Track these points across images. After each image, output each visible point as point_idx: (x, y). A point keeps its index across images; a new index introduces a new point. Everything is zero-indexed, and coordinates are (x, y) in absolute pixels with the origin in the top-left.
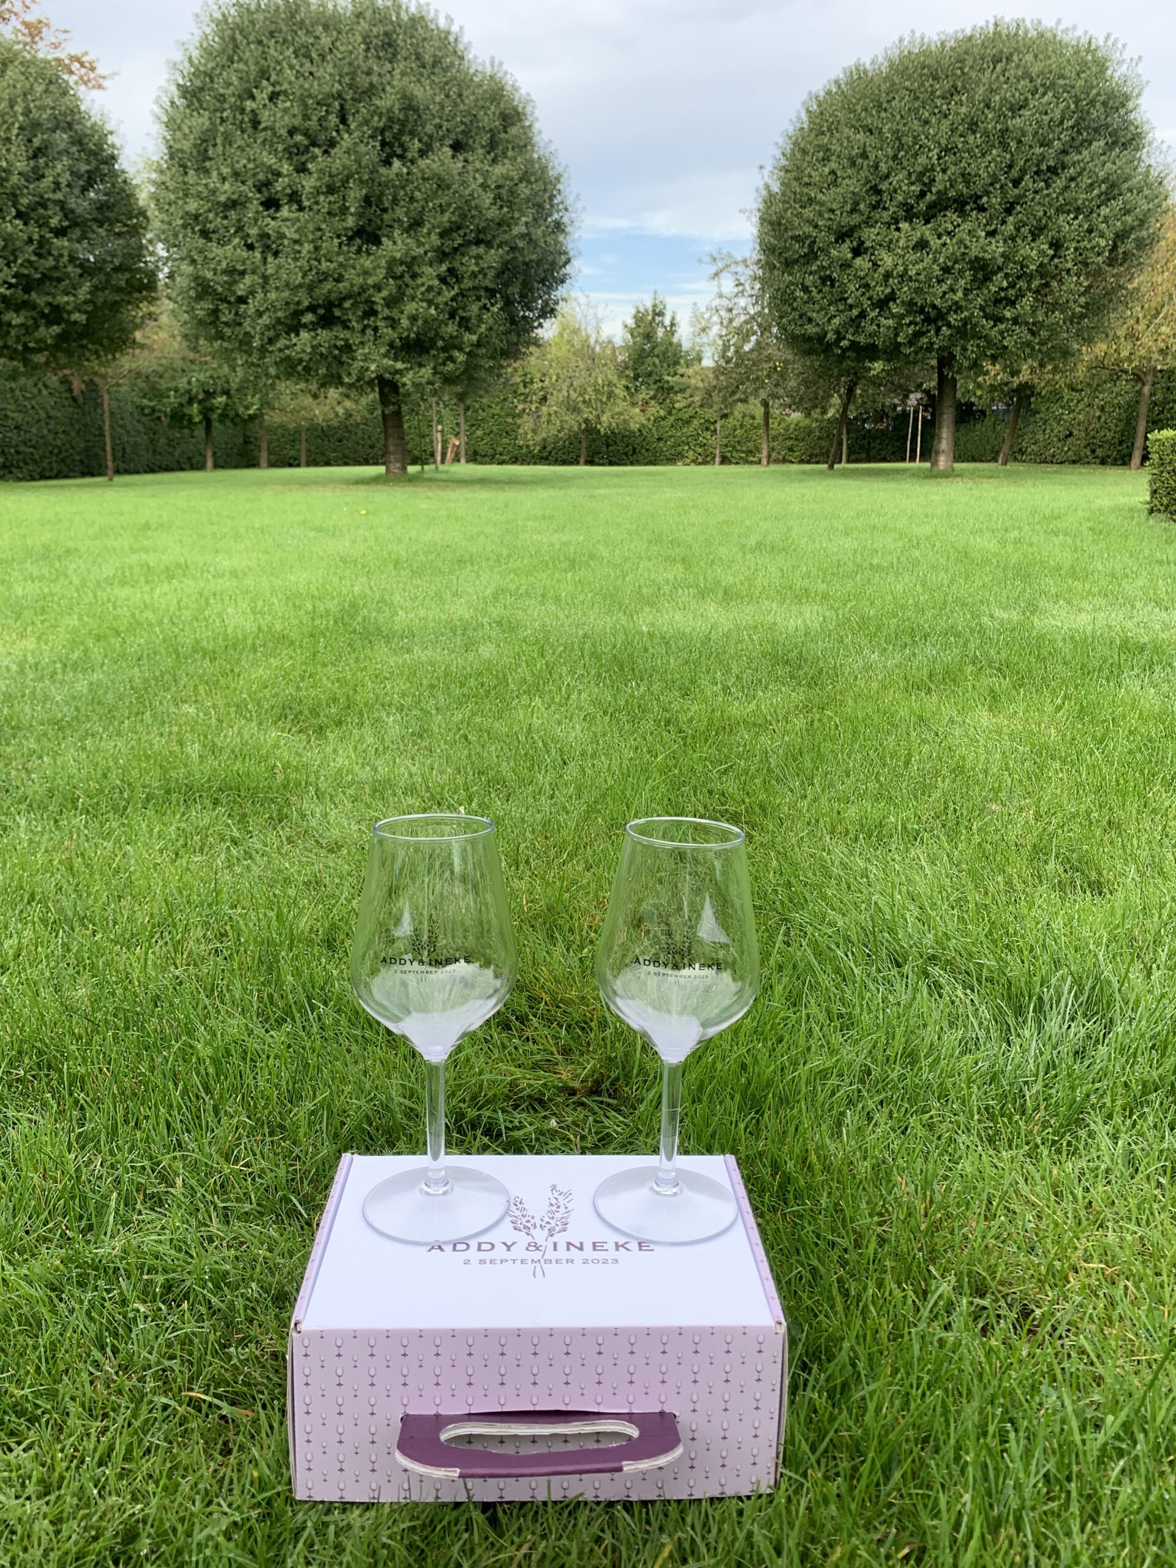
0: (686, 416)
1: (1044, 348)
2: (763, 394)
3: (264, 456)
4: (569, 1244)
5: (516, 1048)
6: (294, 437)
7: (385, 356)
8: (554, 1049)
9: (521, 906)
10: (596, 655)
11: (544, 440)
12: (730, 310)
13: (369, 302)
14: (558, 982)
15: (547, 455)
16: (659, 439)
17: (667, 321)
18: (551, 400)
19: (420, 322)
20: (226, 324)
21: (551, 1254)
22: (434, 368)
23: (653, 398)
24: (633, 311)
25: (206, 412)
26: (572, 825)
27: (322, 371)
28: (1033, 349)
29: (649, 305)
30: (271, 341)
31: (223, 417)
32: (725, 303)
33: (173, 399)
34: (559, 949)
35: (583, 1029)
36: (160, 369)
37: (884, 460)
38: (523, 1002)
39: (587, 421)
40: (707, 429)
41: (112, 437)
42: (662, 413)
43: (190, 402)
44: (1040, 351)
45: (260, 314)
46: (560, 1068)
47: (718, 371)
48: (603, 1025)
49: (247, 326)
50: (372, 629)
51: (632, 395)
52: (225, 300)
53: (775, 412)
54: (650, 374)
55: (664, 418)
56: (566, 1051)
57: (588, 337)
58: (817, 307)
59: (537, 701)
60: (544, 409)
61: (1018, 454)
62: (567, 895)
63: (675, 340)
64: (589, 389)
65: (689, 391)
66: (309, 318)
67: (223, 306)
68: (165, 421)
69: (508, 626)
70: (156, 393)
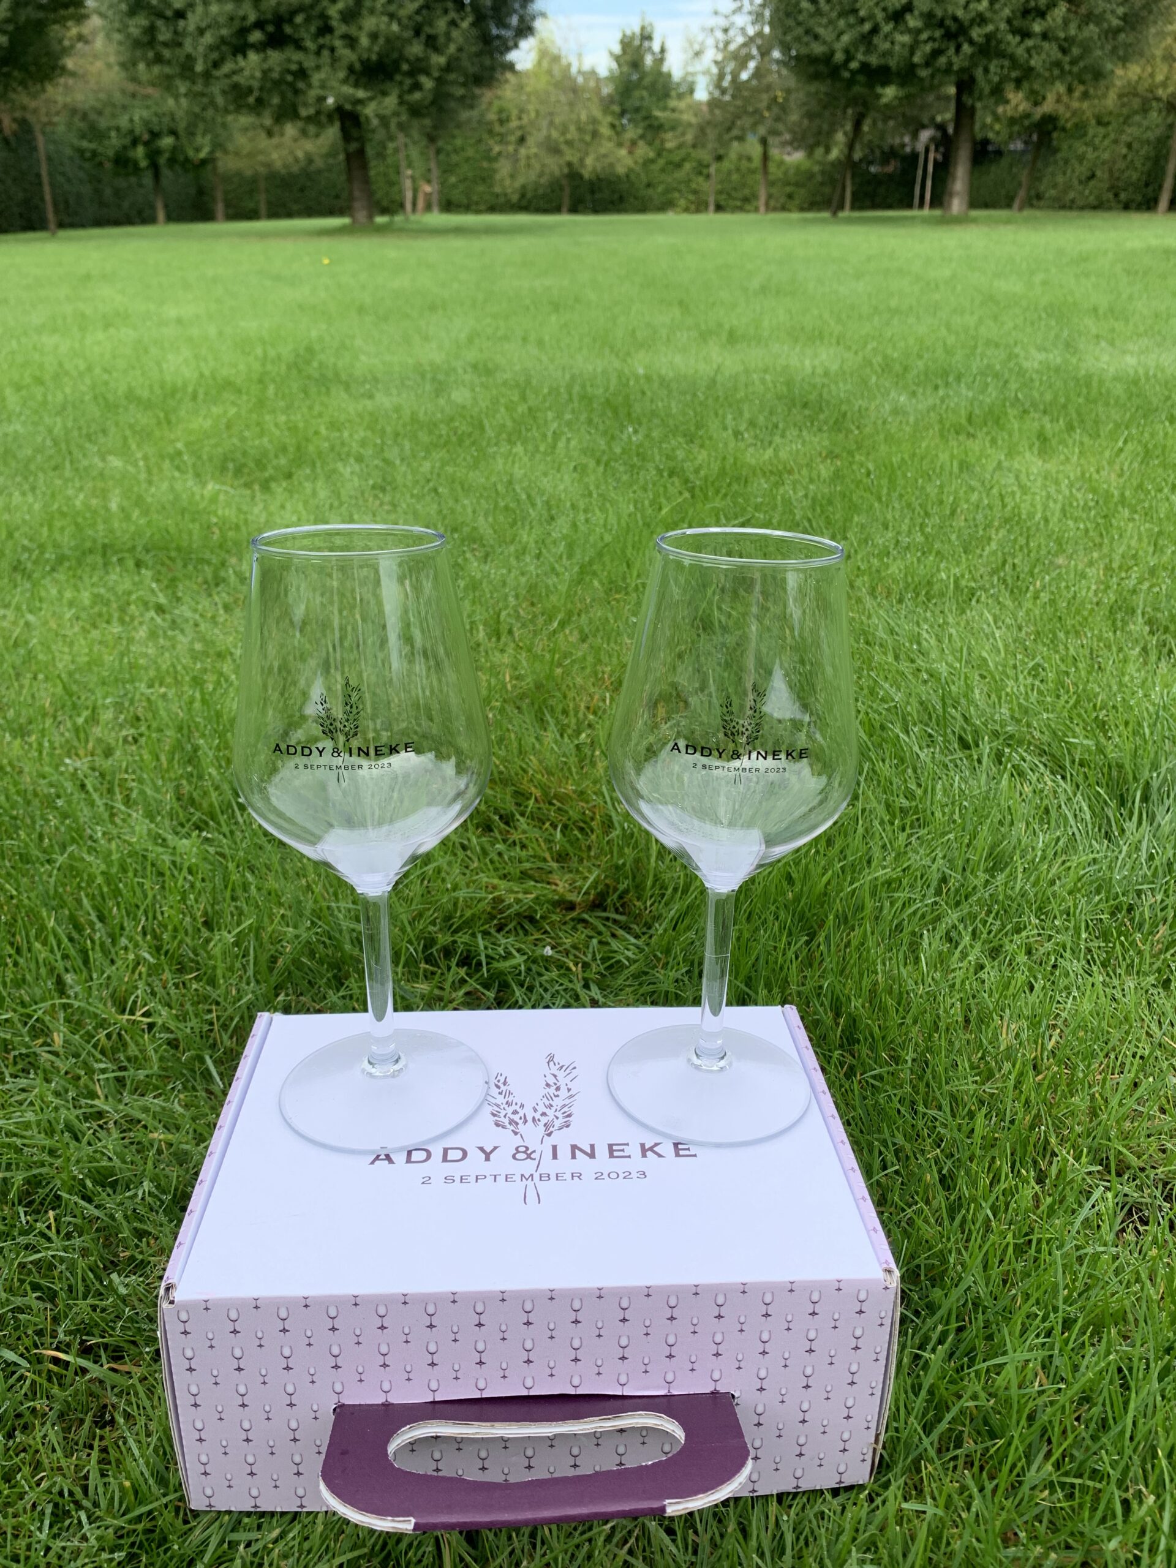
0: (676, 158)
1: (1075, 69)
2: (762, 130)
3: (220, 208)
4: (574, 1148)
5: (500, 854)
6: (251, 185)
7: (345, 81)
8: (547, 856)
9: (504, 686)
10: (586, 399)
11: (524, 187)
12: (726, 31)
13: (324, 17)
14: (550, 773)
15: (528, 204)
16: (649, 185)
17: (656, 48)
18: (531, 141)
19: (381, 41)
20: (165, 44)
21: (549, 1166)
22: (400, 97)
23: (642, 137)
24: (619, 36)
25: (153, 155)
26: (563, 588)
27: (276, 100)
28: (1062, 70)
29: (637, 30)
30: (216, 65)
31: (172, 161)
32: (722, 22)
33: (115, 142)
34: (550, 735)
35: (581, 829)
36: (98, 105)
37: (890, 207)
38: (508, 797)
39: (569, 164)
40: (700, 173)
41: (52, 185)
42: (652, 155)
43: (135, 142)
44: (1070, 72)
45: (201, 32)
46: (555, 878)
47: (713, 104)
48: (608, 825)
49: (188, 46)
50: (330, 374)
51: (618, 134)
52: (161, 15)
53: (775, 152)
54: (637, 110)
55: (652, 161)
56: (562, 858)
57: (569, 65)
58: (824, 21)
59: (519, 449)
60: (523, 151)
61: (1035, 200)
62: (559, 671)
63: (665, 69)
64: (572, 128)
65: (680, 130)
66: (256, 36)
67: (160, 23)
68: (108, 165)
69: (484, 370)
70: (94, 132)
